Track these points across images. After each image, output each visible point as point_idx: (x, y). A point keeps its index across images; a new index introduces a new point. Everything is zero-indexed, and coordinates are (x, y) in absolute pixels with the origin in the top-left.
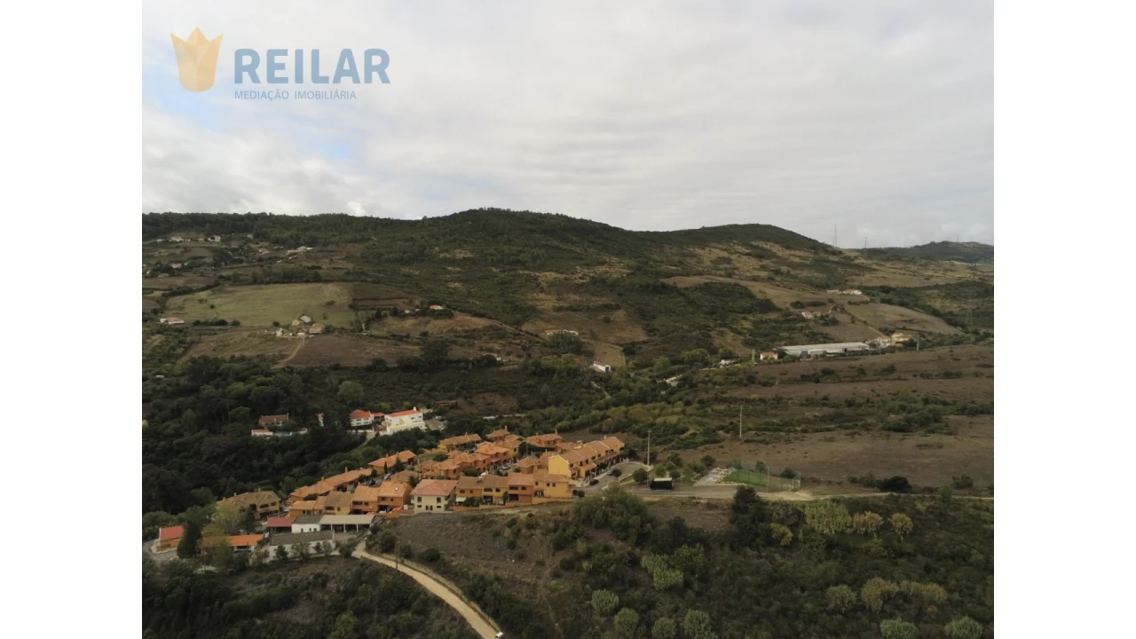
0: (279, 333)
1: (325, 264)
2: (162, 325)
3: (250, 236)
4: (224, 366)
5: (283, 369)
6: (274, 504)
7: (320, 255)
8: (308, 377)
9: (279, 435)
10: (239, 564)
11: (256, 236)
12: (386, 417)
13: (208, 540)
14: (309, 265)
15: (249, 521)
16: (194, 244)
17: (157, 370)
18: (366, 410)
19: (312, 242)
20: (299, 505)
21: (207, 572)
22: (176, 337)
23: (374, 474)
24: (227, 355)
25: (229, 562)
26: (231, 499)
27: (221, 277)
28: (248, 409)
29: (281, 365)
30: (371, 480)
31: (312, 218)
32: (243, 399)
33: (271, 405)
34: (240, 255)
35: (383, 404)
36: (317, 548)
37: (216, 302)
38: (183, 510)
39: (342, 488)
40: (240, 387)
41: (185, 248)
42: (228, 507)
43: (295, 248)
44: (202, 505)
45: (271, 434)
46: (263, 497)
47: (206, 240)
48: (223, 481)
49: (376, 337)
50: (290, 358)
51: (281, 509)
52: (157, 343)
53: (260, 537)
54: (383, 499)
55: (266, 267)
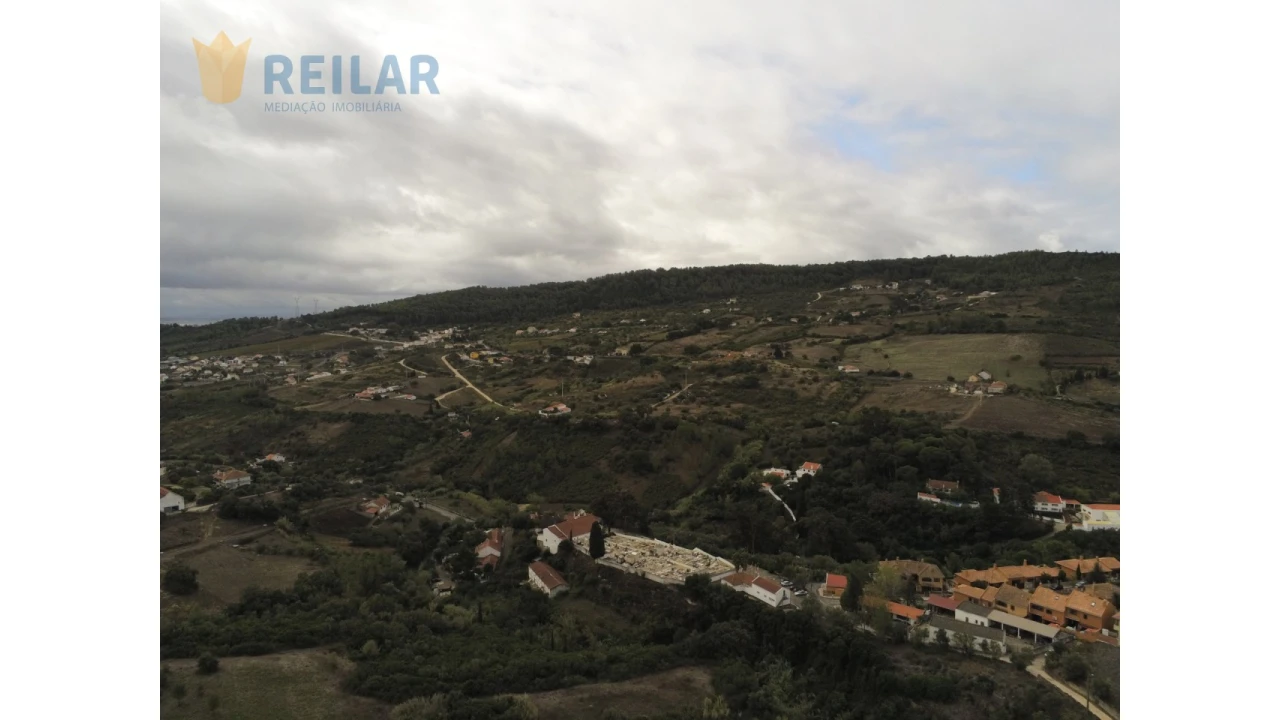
0: (953, 390)
1: (1012, 313)
2: (840, 373)
3: (928, 282)
4: (894, 420)
5: (955, 430)
6: (937, 580)
7: (1006, 301)
8: (985, 442)
9: (948, 503)
10: (897, 634)
11: (935, 281)
12: (1083, 507)
13: (870, 599)
14: (992, 312)
15: (911, 591)
16: (873, 292)
17: (832, 416)
18: (1055, 494)
19: (997, 286)
20: (964, 589)
21: (867, 632)
22: (851, 385)
23: (1062, 577)
24: (897, 408)
25: (888, 629)
26: (893, 563)
27: (897, 326)
28: (915, 469)
29: (953, 426)
30: (1059, 583)
31: (1000, 258)
32: (911, 458)
33: (940, 469)
34: (917, 302)
35: (1080, 491)
36: (984, 645)
37: (890, 351)
38: (849, 561)
39: (1018, 583)
40: (908, 444)
41: (864, 296)
42: (890, 569)
43: (977, 293)
44: (865, 561)
45: (938, 500)
46: (927, 570)
47: (884, 287)
48: (886, 540)
49: (1075, 404)
50: (965, 418)
51: (945, 588)
52: (834, 390)
53: (920, 613)
54: (1073, 612)
55: (943, 315)
